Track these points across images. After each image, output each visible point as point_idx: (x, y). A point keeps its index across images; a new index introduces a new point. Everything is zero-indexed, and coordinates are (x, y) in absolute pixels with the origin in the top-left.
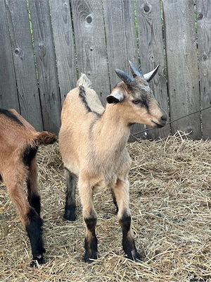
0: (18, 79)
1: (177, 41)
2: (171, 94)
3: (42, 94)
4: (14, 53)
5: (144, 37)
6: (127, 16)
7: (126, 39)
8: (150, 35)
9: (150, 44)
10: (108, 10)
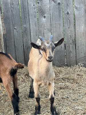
0: (15, 40)
1: (80, 27)
2: (77, 48)
3: (25, 46)
4: (14, 29)
5: (67, 25)
6: (60, 16)
7: (59, 25)
8: (69, 24)
9: (69, 28)
10: (52, 13)
